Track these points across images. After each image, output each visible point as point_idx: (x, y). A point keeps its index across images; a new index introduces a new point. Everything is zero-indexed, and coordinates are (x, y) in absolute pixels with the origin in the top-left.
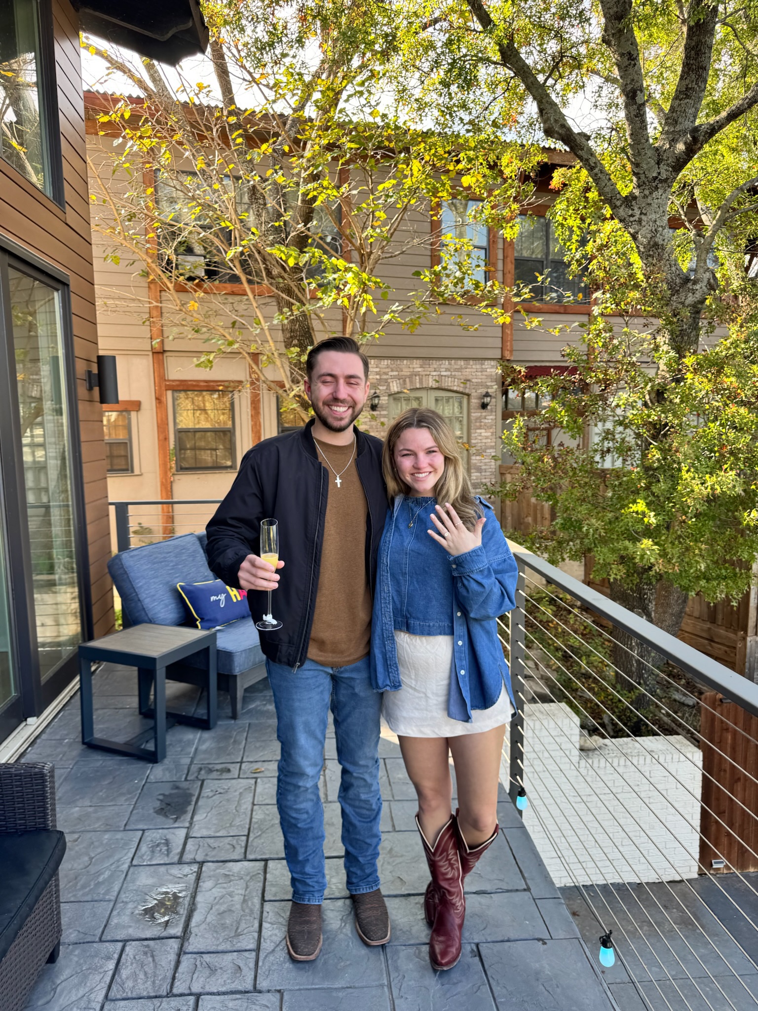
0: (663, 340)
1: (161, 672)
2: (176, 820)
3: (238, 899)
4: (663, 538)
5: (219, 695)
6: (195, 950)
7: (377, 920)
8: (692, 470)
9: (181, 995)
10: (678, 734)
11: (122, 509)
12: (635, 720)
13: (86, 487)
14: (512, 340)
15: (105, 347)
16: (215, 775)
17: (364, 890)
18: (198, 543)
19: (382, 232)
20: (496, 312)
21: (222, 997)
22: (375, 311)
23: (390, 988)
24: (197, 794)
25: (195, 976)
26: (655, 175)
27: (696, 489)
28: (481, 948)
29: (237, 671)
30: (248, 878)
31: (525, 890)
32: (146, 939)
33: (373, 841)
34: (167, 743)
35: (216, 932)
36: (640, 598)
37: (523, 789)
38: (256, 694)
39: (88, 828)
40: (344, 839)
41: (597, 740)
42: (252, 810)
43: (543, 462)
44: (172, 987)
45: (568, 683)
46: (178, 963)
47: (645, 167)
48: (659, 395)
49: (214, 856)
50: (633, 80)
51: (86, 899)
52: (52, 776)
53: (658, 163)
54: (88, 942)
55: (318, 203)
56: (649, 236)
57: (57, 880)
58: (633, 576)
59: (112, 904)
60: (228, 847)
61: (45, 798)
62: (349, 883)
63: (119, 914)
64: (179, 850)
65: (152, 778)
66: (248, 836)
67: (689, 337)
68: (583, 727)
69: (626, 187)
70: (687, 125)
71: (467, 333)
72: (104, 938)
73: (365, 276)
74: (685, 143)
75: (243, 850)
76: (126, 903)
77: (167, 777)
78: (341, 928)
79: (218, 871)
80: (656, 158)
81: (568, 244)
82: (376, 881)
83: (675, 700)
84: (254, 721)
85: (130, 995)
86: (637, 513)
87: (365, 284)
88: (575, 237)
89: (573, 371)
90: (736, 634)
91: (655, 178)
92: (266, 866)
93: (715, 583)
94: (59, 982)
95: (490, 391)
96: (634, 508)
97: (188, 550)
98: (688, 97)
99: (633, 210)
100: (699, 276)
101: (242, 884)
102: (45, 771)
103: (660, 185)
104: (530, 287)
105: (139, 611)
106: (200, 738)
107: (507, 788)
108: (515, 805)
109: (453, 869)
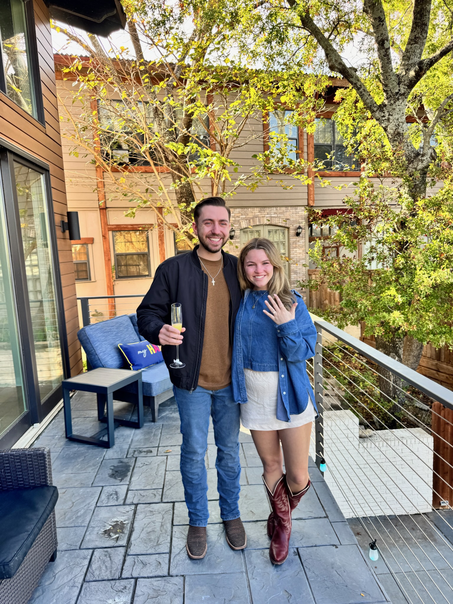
0: (404, 191)
1: (110, 396)
2: (121, 480)
3: (158, 525)
5: (144, 409)
6: (134, 553)
7: (238, 535)
8: (423, 269)
9: (127, 578)
10: (418, 427)
11: (85, 301)
12: (392, 419)
13: (63, 289)
14: (314, 194)
15: (71, 207)
16: (143, 454)
17: (230, 518)
18: (129, 320)
19: (233, 132)
20: (303, 178)
21: (150, 579)
22: (230, 179)
23: (247, 573)
24: (133, 465)
25: (134, 568)
26: (397, 91)
27: (425, 280)
28: (299, 551)
29: (154, 394)
30: (164, 512)
31: (325, 517)
32: (106, 548)
33: (236, 490)
34: (115, 436)
35: (146, 543)
36: (394, 347)
37: (323, 459)
38: (166, 408)
39: (71, 486)
40: (219, 489)
41: (369, 432)
42: (165, 474)
43: (333, 267)
44: (121, 574)
45: (352, 399)
46: (124, 561)
47: (391, 86)
48: (403, 224)
49: (143, 501)
50: (382, 34)
51: (70, 526)
52: (49, 455)
53: (399, 84)
54: (73, 550)
55: (194, 116)
56: (394, 128)
57: (54, 514)
58: (389, 333)
59: (86, 528)
60: (152, 495)
61: (45, 467)
62: (222, 514)
63: (90, 534)
64: (124, 497)
65: (107, 457)
66: (163, 489)
67: (420, 189)
68: (361, 424)
69: (379, 99)
70: (416, 60)
71: (286, 191)
72: (82, 547)
73: (223, 159)
74: (415, 71)
75: (160, 497)
76: (94, 527)
77: (115, 456)
78: (218, 540)
79: (146, 509)
80: (397, 81)
81: (346, 135)
82: (238, 513)
83: (417, 407)
84: (165, 423)
85: (97, 579)
86: (390, 295)
87: (223, 163)
88: (349, 131)
89: (350, 211)
91: (397, 93)
92: (174, 506)
93: (439, 336)
94: (57, 572)
95: (301, 225)
96: (389, 292)
97: (124, 324)
98: (416, 43)
99: (384, 113)
100: (425, 151)
101: (160, 516)
102: (45, 452)
103: (400, 97)
104: (323, 162)
105: (96, 361)
106: (134, 433)
107: (314, 459)
108: (319, 469)
109: (285, 505)
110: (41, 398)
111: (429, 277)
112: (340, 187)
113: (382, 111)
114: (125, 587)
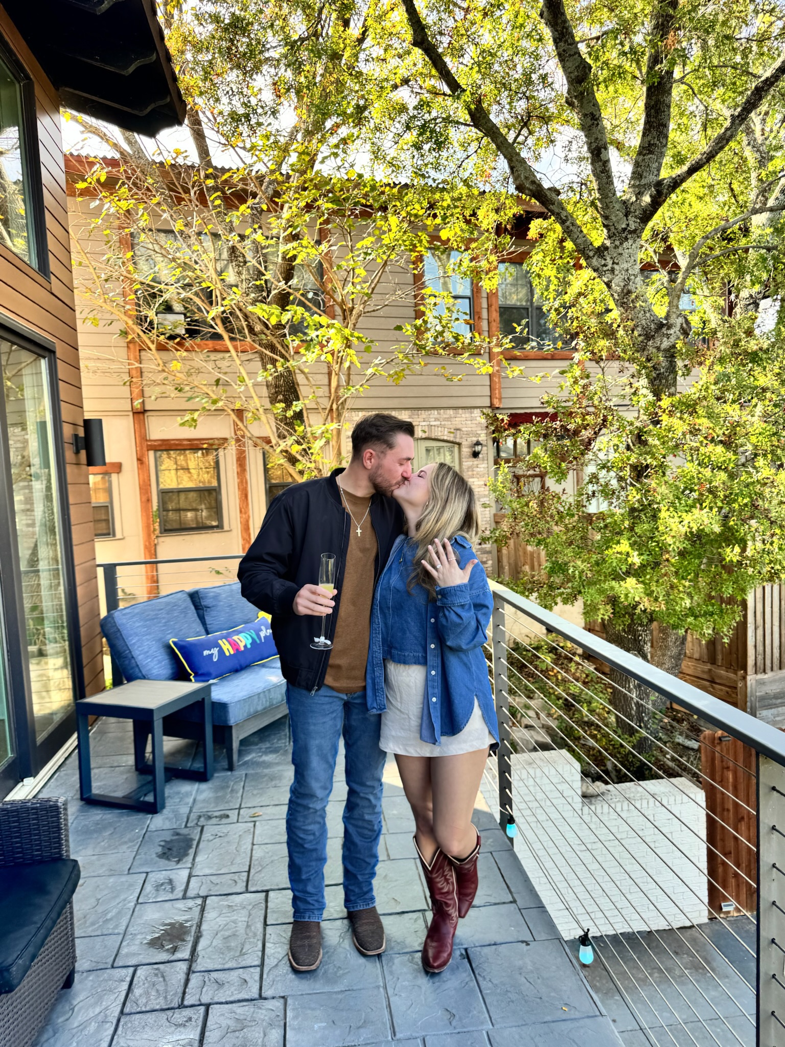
0: (643, 382)
1: (158, 725)
2: (178, 862)
3: (241, 925)
4: (648, 577)
5: (215, 750)
6: (204, 969)
7: (373, 933)
8: (671, 509)
9: (192, 1006)
10: (681, 776)
11: (110, 570)
12: (638, 764)
13: (75, 548)
14: (500, 388)
15: (90, 409)
16: (214, 821)
17: (361, 907)
18: (189, 599)
19: (362, 288)
20: (478, 362)
21: (230, 1006)
23: (385, 988)
24: (197, 838)
25: (204, 990)
26: (624, 226)
27: (675, 529)
28: (469, 952)
29: (232, 721)
30: (250, 907)
31: (511, 902)
32: (156, 963)
33: (372, 861)
34: (166, 795)
35: (223, 953)
36: (635, 640)
37: (511, 817)
38: (252, 746)
39: (92, 874)
41: (599, 786)
42: (252, 850)
44: (183, 999)
45: (569, 731)
46: (187, 981)
47: (614, 219)
48: (640, 438)
49: (216, 891)
50: (597, 139)
51: (96, 934)
52: (65, 809)
53: (626, 215)
54: (101, 969)
55: (298, 261)
56: (622, 284)
57: (71, 908)
58: (624, 616)
59: (120, 937)
60: (231, 882)
61: (60, 829)
62: (347, 901)
63: (128, 945)
64: (183, 887)
65: (153, 827)
66: (249, 872)
67: (667, 381)
68: (585, 774)
69: (598, 237)
70: (652, 178)
71: (451, 383)
72: (115, 965)
73: (347, 332)
74: (651, 196)
75: (245, 884)
76: (135, 935)
77: (167, 825)
78: (339, 943)
79: (221, 903)
80: (624, 211)
81: (546, 293)
82: (372, 899)
83: (679, 744)
85: (144, 1009)
86: (622, 553)
87: (347, 339)
88: (552, 287)
89: (554, 417)
90: (736, 674)
91: (624, 230)
92: (267, 897)
93: (702, 620)
94: (75, 1003)
95: (480, 439)
96: (618, 548)
97: (180, 606)
98: (651, 152)
99: (606, 260)
100: (672, 321)
101: (244, 912)
102: (60, 804)
103: (629, 236)
104: (510, 337)
105: (133, 668)
106: (198, 789)
107: (498, 817)
108: (505, 831)
109: (448, 883)
110: (37, 735)
111: (681, 522)
112: (539, 378)
113: (602, 257)
114: (190, 1019)
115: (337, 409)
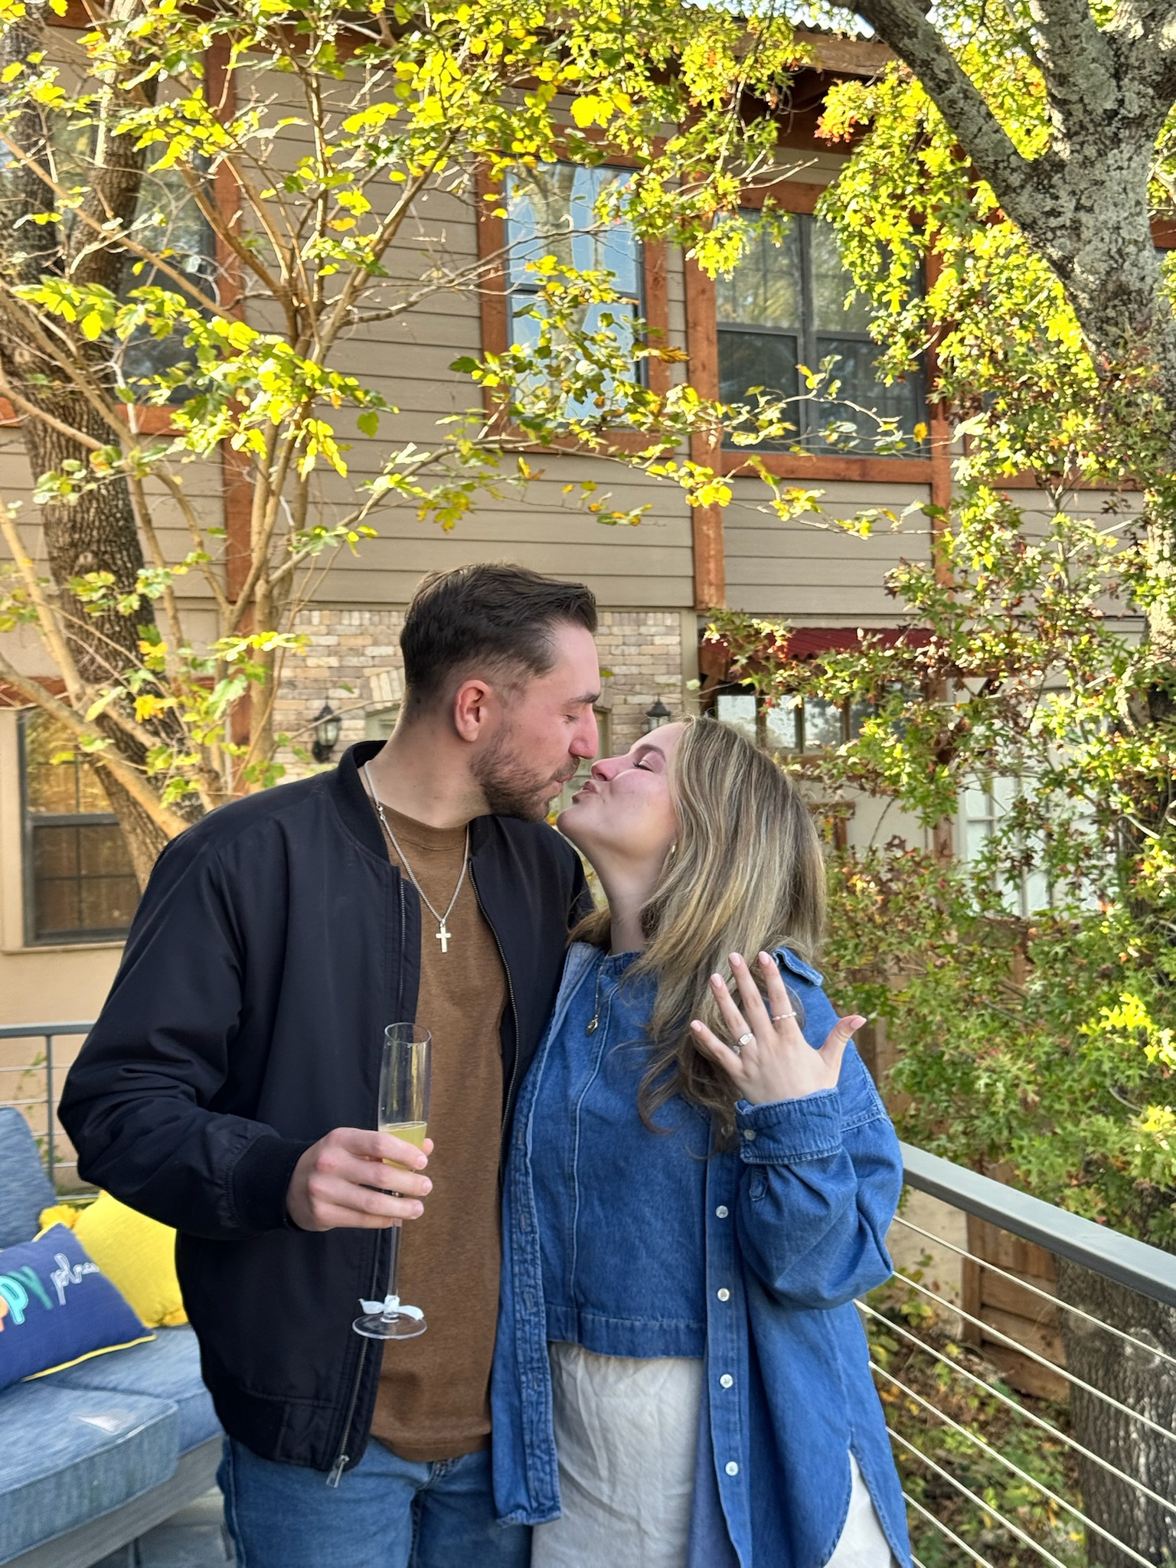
19: (359, 248)
20: (691, 475)
22: (342, 468)
26: (1110, 105)
47: (1083, 84)
53: (1117, 76)
55: (165, 163)
56: (1103, 267)
71: (605, 534)
73: (310, 368)
80: (1110, 63)
81: (880, 287)
86: (1123, 1032)
87: (312, 393)
88: (896, 271)
89: (919, 638)
91: (1111, 115)
96: (1114, 1018)
99: (1057, 198)
103: (1124, 133)
104: (784, 404)
112: (864, 524)
113: (1048, 189)
115: (268, 596)
